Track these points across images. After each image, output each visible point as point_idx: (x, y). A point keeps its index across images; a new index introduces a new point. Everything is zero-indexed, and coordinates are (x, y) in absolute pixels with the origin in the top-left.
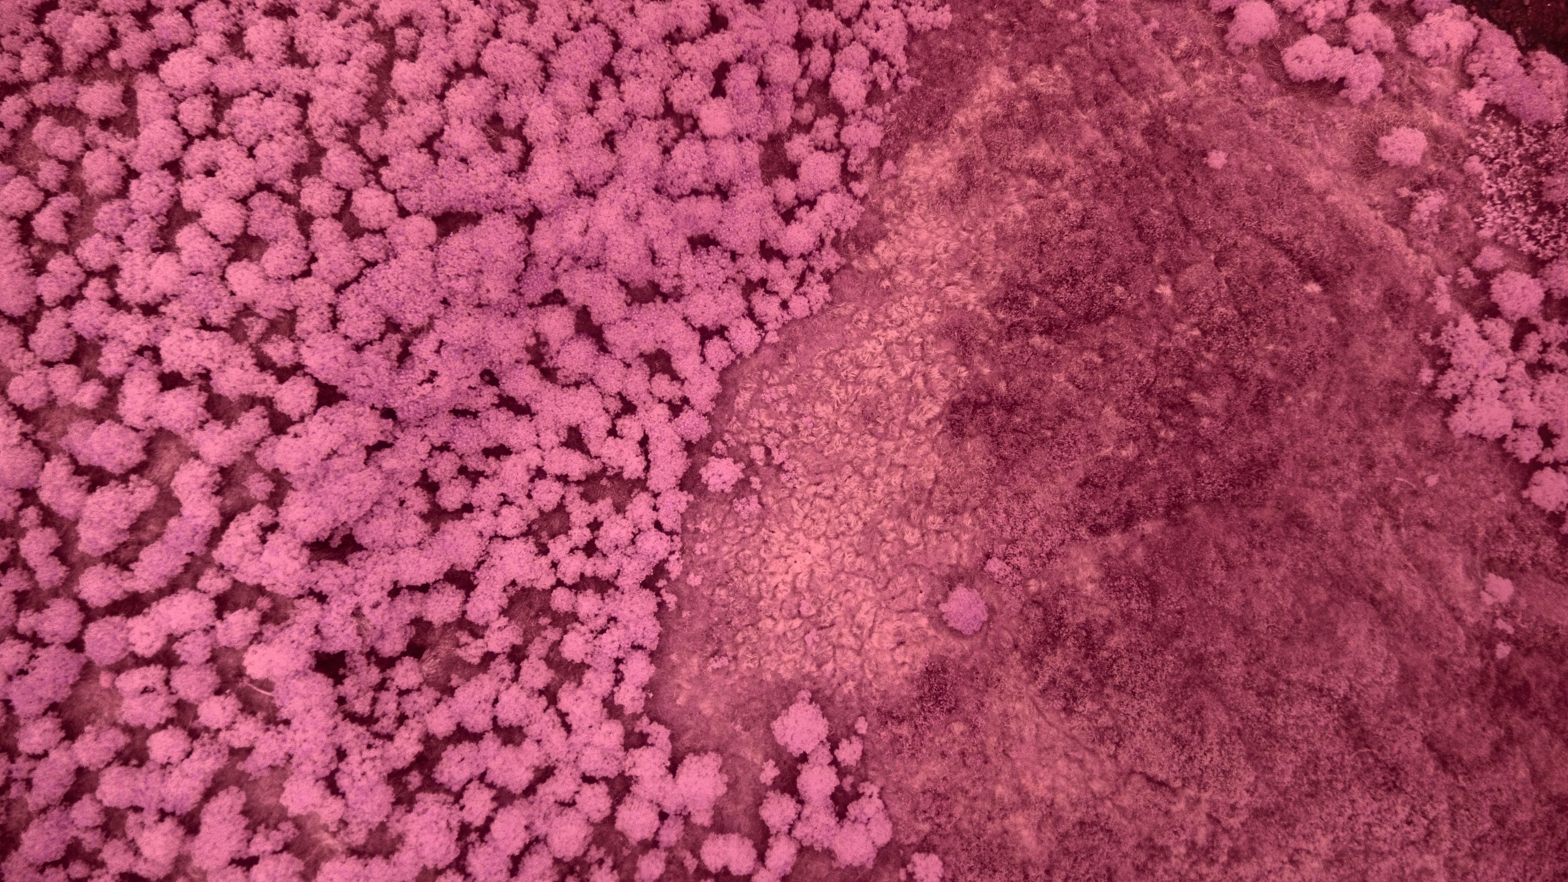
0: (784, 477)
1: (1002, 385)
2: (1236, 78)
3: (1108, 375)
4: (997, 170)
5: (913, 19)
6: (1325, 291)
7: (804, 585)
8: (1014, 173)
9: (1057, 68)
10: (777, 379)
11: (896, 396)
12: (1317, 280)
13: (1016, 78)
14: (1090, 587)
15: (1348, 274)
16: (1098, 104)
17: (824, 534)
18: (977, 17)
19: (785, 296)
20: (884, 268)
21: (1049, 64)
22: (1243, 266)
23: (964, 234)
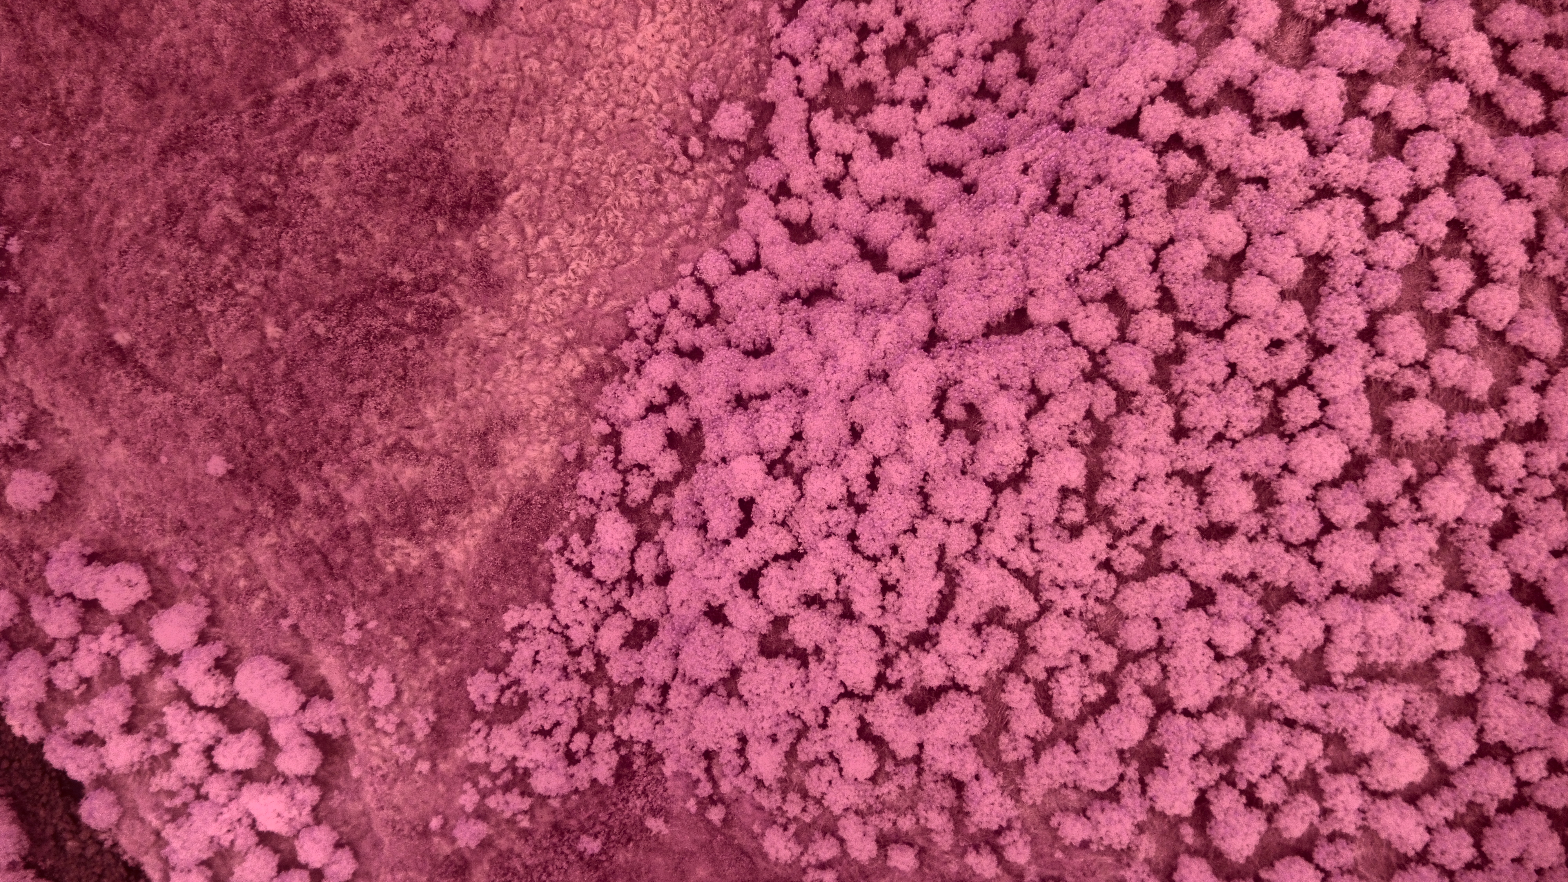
0: (667, 122)
1: (440, 227)
2: (201, 566)
3: (330, 239)
4: (455, 455)
5: (546, 613)
6: (110, 336)
7: (643, 11)
8: (436, 452)
9: (390, 569)
10: (681, 231)
11: (554, 215)
12: (119, 348)
13: (436, 556)
14: (350, 20)
15: (88, 353)
16: (346, 528)
17: (624, 68)
18: (477, 624)
19: (674, 312)
20: (572, 349)
21: (399, 573)
22: (191, 357)
23: (488, 387)
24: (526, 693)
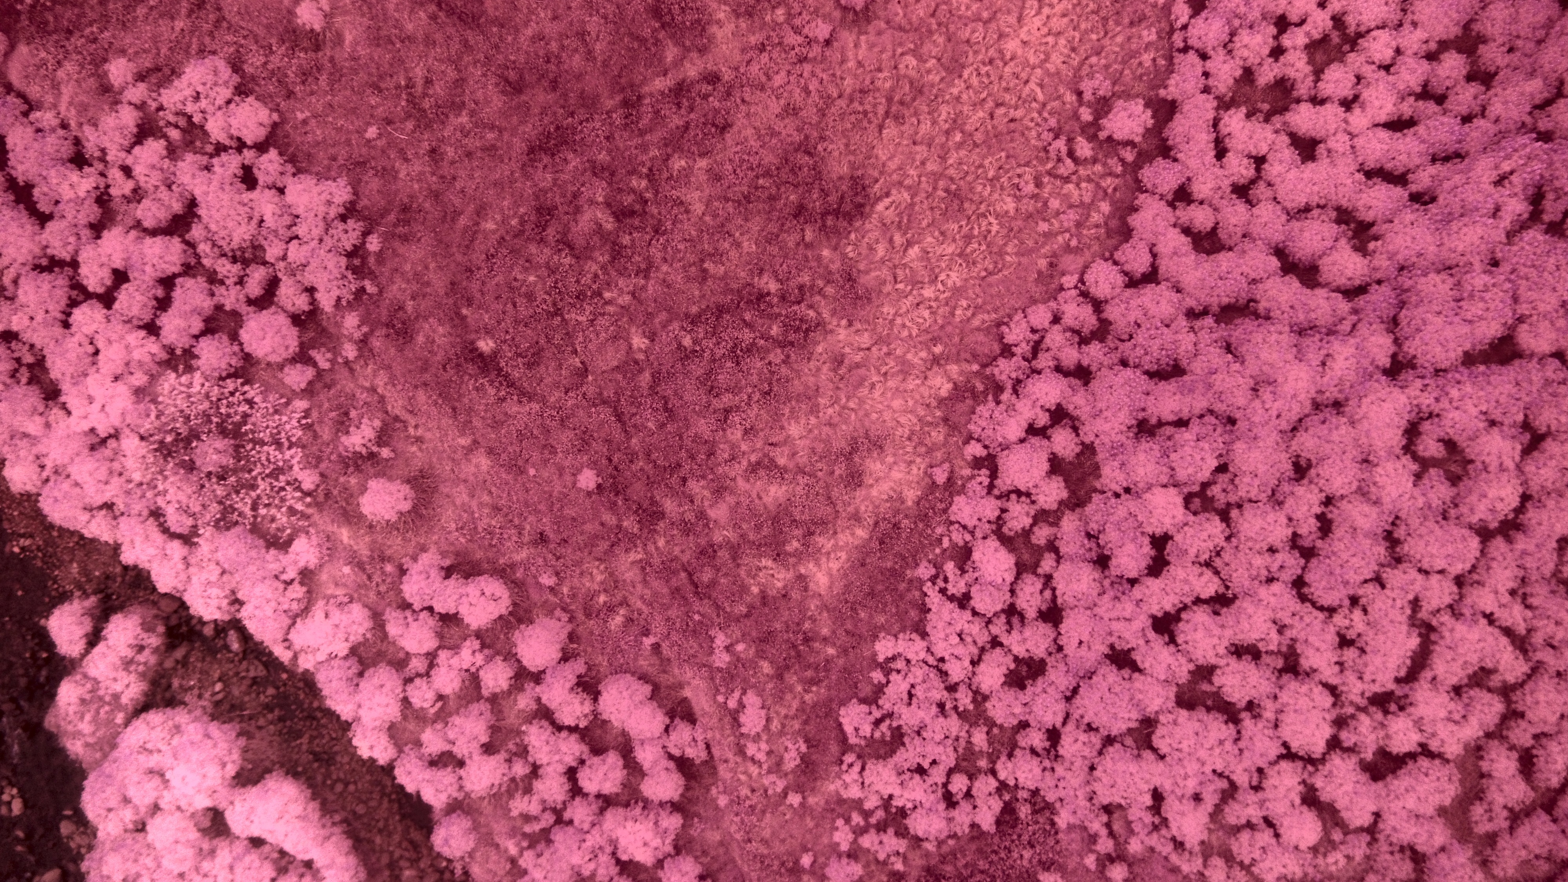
0: (1053, 122)
1: (809, 235)
2: (561, 580)
3: (699, 247)
4: (820, 474)
5: (920, 644)
6: (473, 343)
7: (1029, 3)
8: (801, 471)
9: (755, 590)
10: (1060, 239)
11: (924, 223)
12: (481, 355)
13: (801, 578)
14: (721, 15)
15: (450, 360)
16: (712, 546)
17: (1006, 64)
18: (845, 651)
19: (1057, 327)
20: (940, 366)
21: (764, 596)
22: (560, 366)
23: (851, 405)
24: (899, 727)
